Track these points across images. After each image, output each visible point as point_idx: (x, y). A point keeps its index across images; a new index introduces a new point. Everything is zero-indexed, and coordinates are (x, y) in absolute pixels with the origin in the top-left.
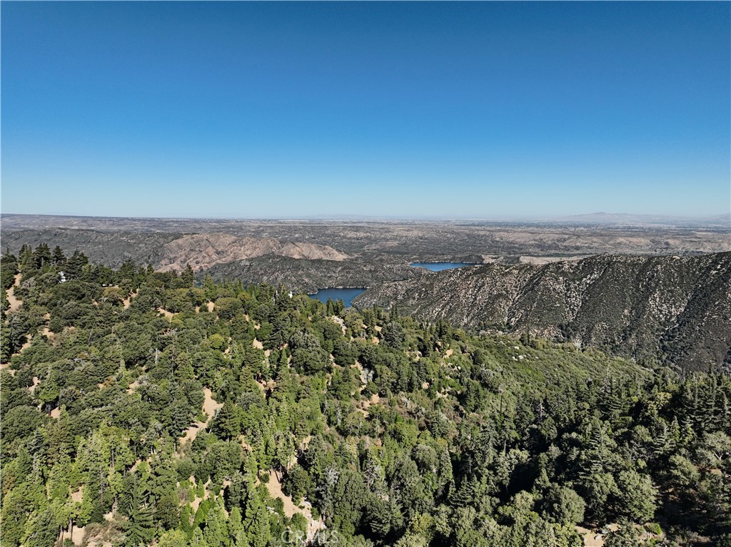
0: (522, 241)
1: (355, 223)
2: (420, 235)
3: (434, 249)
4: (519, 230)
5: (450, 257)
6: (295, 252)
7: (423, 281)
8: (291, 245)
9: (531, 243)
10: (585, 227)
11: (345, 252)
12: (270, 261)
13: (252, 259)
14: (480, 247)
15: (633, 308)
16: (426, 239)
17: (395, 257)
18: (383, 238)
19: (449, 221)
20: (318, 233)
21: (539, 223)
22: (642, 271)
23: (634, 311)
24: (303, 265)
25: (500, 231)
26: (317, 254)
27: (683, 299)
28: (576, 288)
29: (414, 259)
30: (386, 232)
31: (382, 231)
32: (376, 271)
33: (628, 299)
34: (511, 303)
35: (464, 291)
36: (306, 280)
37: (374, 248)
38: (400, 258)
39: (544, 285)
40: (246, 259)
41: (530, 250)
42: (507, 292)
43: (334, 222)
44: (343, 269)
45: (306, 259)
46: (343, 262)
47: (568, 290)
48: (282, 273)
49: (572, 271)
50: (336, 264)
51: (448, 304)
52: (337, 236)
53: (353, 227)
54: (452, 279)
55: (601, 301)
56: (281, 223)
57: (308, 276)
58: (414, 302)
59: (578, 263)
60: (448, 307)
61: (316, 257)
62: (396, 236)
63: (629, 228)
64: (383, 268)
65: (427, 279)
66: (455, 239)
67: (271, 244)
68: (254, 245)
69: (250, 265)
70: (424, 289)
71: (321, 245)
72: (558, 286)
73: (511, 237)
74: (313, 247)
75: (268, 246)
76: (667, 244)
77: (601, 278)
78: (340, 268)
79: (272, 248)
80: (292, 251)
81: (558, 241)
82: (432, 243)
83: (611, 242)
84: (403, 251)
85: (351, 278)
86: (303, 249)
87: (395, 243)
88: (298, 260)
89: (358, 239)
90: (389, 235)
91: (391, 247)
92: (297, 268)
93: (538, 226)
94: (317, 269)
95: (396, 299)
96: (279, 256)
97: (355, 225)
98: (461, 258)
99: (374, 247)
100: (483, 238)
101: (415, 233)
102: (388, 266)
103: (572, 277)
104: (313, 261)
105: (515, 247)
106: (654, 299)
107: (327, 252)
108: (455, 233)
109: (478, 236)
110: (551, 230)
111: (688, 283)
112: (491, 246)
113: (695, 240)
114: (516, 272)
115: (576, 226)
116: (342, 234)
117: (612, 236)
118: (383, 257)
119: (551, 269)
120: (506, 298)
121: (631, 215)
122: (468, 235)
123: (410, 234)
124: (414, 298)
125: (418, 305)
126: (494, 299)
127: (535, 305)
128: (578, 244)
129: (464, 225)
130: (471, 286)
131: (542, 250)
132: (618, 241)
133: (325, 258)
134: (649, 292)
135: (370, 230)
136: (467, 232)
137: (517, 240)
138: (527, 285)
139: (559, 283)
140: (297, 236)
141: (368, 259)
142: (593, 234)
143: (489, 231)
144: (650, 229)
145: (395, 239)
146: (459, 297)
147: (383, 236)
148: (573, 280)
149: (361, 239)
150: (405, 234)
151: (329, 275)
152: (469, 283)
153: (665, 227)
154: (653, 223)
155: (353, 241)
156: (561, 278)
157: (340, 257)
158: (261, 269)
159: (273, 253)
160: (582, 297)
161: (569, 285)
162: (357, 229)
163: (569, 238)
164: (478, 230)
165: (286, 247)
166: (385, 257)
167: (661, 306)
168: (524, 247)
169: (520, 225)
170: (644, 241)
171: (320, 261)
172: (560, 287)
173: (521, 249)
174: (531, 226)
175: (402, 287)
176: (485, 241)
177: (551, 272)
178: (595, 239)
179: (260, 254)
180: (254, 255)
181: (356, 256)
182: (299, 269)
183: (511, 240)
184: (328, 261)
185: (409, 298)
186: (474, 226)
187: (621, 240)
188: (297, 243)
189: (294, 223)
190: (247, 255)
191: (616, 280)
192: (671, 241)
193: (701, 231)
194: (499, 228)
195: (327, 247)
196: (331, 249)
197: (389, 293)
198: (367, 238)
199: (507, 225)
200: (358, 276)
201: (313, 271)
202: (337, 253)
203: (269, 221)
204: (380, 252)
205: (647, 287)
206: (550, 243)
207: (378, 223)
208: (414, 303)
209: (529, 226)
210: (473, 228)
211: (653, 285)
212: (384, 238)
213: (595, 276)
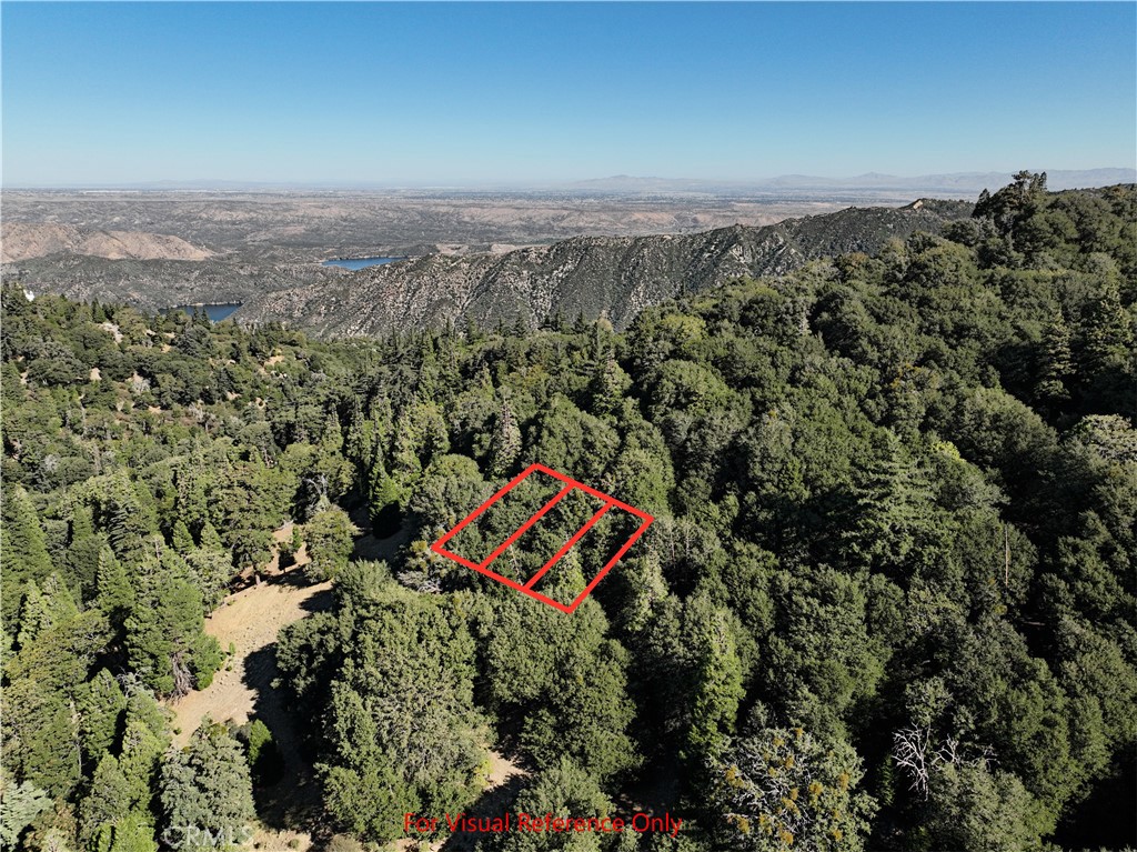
0: (502, 221)
1: (230, 194)
2: (344, 214)
3: (365, 238)
4: (502, 203)
5: (388, 249)
6: (112, 248)
7: (332, 286)
8: (100, 236)
9: (515, 223)
10: (596, 198)
11: (208, 247)
12: (61, 265)
13: (23, 262)
14: (438, 232)
15: (612, 307)
16: (354, 221)
17: (296, 252)
18: (278, 221)
19: (395, 191)
20: (158, 213)
21: (534, 193)
22: (626, 258)
23: (613, 312)
24: (127, 270)
25: (470, 206)
26: (154, 250)
27: (670, 292)
28: (544, 285)
29: (329, 254)
30: (286, 210)
31: (277, 208)
32: (261, 275)
33: (607, 296)
34: (459, 311)
35: (391, 297)
36: (136, 295)
37: (263, 238)
38: (305, 253)
39: (502, 283)
40: (11, 264)
41: (514, 235)
42: (454, 295)
43: (190, 194)
44: (202, 275)
45: (134, 260)
46: (202, 262)
47: (534, 289)
48: (87, 285)
49: (540, 261)
50: (190, 266)
51: (368, 318)
52: (194, 219)
53: (224, 202)
54: (376, 281)
55: (575, 300)
56: (82, 196)
57: (139, 288)
58: (320, 319)
59: (549, 251)
60: (370, 323)
61: (153, 256)
62: (303, 217)
63: (655, 198)
64: (273, 270)
65: (339, 283)
66: (400, 220)
67: (61, 235)
68: (25, 237)
69: (21, 274)
70: (334, 299)
71: (162, 235)
72: (520, 284)
73: (487, 215)
74: (145, 238)
75: (54, 239)
76: (695, 220)
77: (576, 269)
78: (197, 273)
79: (63, 242)
80: (104, 245)
81: (554, 219)
82: (362, 227)
83: (624, 220)
84: (312, 241)
85: (219, 288)
86: (127, 243)
87: (300, 229)
88: (117, 261)
89: (234, 223)
90: (289, 216)
91: (293, 236)
92: (116, 276)
93: (530, 197)
94: (155, 276)
95: (291, 317)
96: (78, 256)
97: (230, 198)
98: (404, 250)
99: (262, 236)
100: (445, 218)
101: (334, 212)
102: (283, 266)
103: (539, 269)
104: (146, 264)
105: (492, 231)
106: (638, 295)
107: (172, 246)
108: (401, 210)
109: (437, 214)
110: (547, 203)
111: (678, 271)
112: (456, 230)
113: (729, 214)
114: (466, 266)
115: (584, 197)
116: (204, 216)
117: (627, 211)
118: (276, 253)
119: (513, 260)
120: (452, 304)
121: (661, 179)
122: (421, 213)
123: (326, 213)
124: (320, 314)
125: (324, 323)
126: (434, 307)
127: (490, 311)
128: (581, 224)
129: (418, 198)
130: (402, 289)
131: (530, 234)
132: (634, 218)
133: (170, 257)
134: (632, 282)
135: (255, 207)
136: (420, 208)
137: (495, 220)
138: (481, 284)
139: (522, 280)
140: (116, 219)
141: (248, 256)
142: (605, 209)
143: (454, 206)
144: (681, 200)
145: (301, 223)
146: (384, 307)
147: (279, 218)
148: (541, 274)
149: (241, 222)
150: (318, 213)
151: (177, 285)
152: (398, 285)
153: (701, 196)
154: (689, 191)
155: (225, 226)
156: (525, 272)
157: (199, 255)
158: (44, 280)
159: (67, 250)
160: (551, 297)
161: (536, 280)
162: (232, 206)
163: (569, 216)
164: (436, 205)
165: (91, 240)
166: (279, 252)
167: (645, 302)
168: (505, 230)
169: (503, 196)
170: (666, 217)
171: (158, 263)
172: (525, 285)
173: (500, 233)
174: (520, 197)
175: (300, 297)
176: (448, 221)
177: (513, 264)
178: (603, 217)
179: (41, 254)
180: (28, 255)
181: (229, 251)
182: (121, 277)
183: (486, 219)
184: (174, 262)
185: (311, 314)
186: (434, 197)
187: (637, 216)
188: (113, 233)
189: (109, 195)
190: (12, 257)
191: (593, 271)
192: (700, 217)
193: (742, 202)
194: (471, 201)
195: (172, 237)
196: (181, 241)
197: (280, 308)
198: (251, 221)
199: (484, 196)
200: (229, 284)
201: (146, 280)
202: (192, 248)
203: (58, 192)
204: (272, 243)
205: (630, 279)
206: (542, 223)
207: (271, 195)
208: (319, 322)
209: (516, 197)
210: (431, 201)
211: (637, 276)
212: (281, 221)
213: (569, 267)
